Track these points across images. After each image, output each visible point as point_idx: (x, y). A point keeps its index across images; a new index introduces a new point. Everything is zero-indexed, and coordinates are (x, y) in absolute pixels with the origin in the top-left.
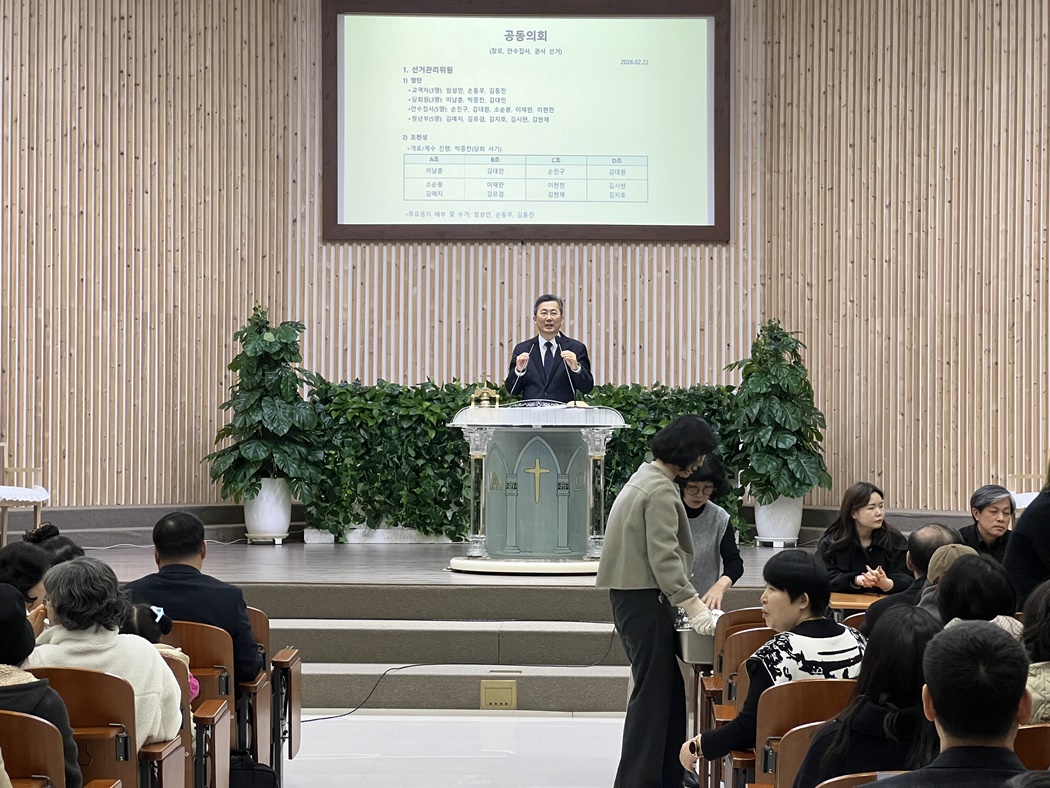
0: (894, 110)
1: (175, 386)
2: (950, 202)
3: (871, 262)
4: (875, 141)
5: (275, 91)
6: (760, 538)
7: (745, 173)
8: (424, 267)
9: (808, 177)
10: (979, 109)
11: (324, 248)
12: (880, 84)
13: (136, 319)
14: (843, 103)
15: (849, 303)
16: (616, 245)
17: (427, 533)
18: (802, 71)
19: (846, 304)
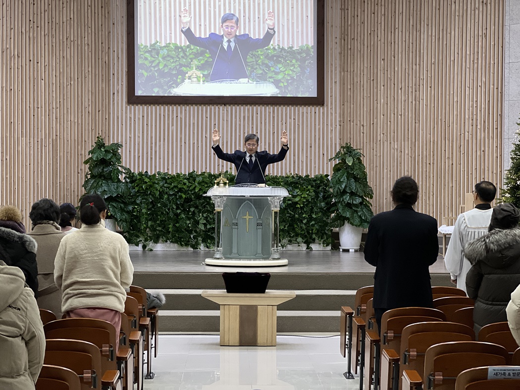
0: (404, 43)
1: (57, 174)
2: (431, 87)
3: (392, 115)
4: (394, 57)
5: (104, 30)
6: (342, 248)
7: (332, 71)
8: (177, 117)
9: (362, 74)
10: (445, 43)
11: (128, 107)
12: (397, 30)
13: (37, 141)
14: (379, 39)
15: (382, 135)
16: (270, 106)
17: (182, 245)
18: (359, 23)
19: (380, 135)
